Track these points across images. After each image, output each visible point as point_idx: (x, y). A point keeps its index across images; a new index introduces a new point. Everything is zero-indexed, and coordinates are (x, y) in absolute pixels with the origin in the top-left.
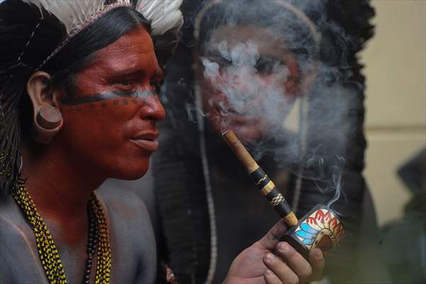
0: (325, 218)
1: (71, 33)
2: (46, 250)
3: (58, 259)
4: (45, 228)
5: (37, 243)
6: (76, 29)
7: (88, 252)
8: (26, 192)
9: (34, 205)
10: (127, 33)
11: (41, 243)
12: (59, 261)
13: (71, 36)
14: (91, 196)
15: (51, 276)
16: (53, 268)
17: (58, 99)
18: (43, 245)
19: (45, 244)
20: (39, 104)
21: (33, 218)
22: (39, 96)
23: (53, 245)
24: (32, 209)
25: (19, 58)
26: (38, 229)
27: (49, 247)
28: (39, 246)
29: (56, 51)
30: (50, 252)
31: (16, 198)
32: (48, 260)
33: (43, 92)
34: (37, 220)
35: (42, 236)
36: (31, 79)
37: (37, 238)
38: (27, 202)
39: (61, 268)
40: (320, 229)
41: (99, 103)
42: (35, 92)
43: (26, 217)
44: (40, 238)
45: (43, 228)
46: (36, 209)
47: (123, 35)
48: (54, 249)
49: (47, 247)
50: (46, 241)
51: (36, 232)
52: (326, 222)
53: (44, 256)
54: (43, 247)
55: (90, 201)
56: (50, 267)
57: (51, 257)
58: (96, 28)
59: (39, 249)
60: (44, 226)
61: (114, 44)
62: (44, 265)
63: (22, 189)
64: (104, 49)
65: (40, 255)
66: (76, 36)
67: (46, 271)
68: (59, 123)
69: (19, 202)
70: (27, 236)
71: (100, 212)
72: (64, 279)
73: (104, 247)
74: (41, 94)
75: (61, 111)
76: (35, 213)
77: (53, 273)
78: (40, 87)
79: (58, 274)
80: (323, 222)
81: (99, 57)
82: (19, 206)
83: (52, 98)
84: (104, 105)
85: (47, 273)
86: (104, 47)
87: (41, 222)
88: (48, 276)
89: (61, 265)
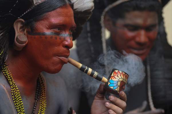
0: (118, 74)
1: (36, 4)
2: (16, 96)
3: (21, 100)
4: (16, 87)
5: (12, 93)
6: (38, 2)
7: (35, 99)
8: (8, 70)
9: (12, 76)
10: (61, 7)
11: (14, 93)
12: (21, 102)
13: (36, 5)
14: (39, 76)
15: (18, 108)
16: (19, 104)
17: (27, 32)
18: (15, 94)
19: (16, 94)
20: (18, 33)
21: (11, 82)
22: (19, 29)
23: (19, 94)
24: (11, 78)
25: (10, 11)
26: (13, 87)
27: (17, 95)
28: (12, 94)
29: (28, 11)
30: (18, 97)
31: (4, 73)
32: (17, 101)
33: (21, 28)
34: (13, 83)
35: (14, 90)
36: (16, 21)
37: (12, 91)
38: (9, 75)
39: (22, 105)
40: (118, 80)
41: (44, 36)
42: (17, 27)
43: (8, 81)
44: (14, 91)
45: (15, 87)
46: (12, 78)
47: (59, 7)
48: (20, 96)
49: (16, 95)
50: (16, 93)
51: (11, 88)
52: (119, 76)
53: (15, 99)
54: (15, 95)
55: (38, 78)
56: (18, 104)
57: (18, 100)
58: (47, 3)
59: (12, 96)
60: (15, 86)
61: (55, 11)
62: (15, 103)
63: (7, 69)
64: (50, 13)
65: (13, 98)
66: (38, 5)
67: (15, 105)
68: (26, 42)
69: (5, 75)
70: (7, 90)
71: (42, 83)
72: (23, 110)
73: (43, 99)
74: (20, 29)
75: (28, 37)
76: (12, 80)
77: (19, 107)
78: (19, 25)
79: (20, 108)
80: (118, 76)
81: (47, 16)
82: (5, 76)
83: (24, 31)
84: (46, 38)
85: (16, 106)
86: (50, 12)
87: (15, 84)
88: (16, 108)
89: (22, 104)
